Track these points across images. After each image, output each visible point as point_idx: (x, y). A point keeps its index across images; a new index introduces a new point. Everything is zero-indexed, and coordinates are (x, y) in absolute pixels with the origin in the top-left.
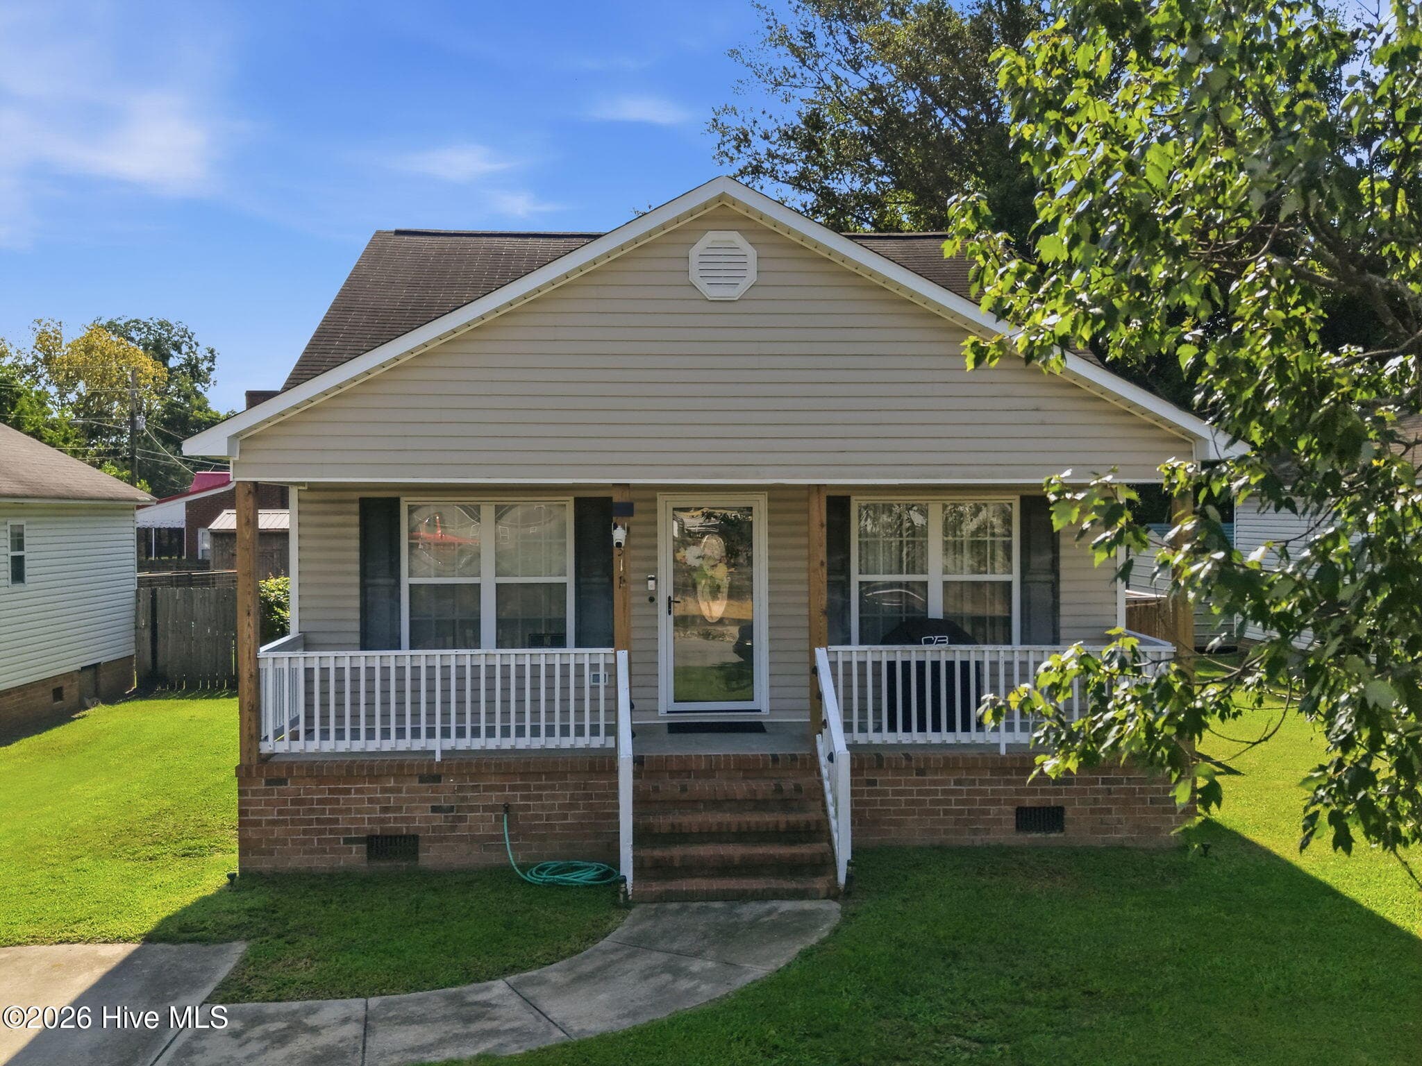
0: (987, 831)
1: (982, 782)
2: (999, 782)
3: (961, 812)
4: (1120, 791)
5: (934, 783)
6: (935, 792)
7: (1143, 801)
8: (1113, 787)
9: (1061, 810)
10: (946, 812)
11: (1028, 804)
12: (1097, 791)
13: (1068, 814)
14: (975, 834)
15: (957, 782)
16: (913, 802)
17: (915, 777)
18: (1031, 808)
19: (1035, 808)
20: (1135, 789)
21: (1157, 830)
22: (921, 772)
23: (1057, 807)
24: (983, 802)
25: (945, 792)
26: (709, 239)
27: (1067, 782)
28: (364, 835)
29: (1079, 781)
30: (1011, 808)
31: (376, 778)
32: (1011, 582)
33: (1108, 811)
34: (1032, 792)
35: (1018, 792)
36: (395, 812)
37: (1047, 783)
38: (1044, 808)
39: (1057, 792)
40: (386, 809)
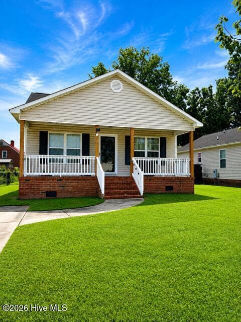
3: (156, 187)
7: (186, 185)
8: (181, 183)
11: (167, 186)
12: (178, 183)
13: (174, 187)
14: (159, 191)
16: (148, 185)
20: (184, 183)
25: (154, 183)
26: (114, 81)
27: (174, 182)
28: (45, 191)
29: (176, 181)
30: (165, 186)
31: (48, 180)
32: (158, 152)
33: (180, 187)
34: (168, 183)
35: (166, 183)
36: (52, 187)
37: (170, 182)
38: (170, 186)
39: (172, 183)
40: (50, 186)
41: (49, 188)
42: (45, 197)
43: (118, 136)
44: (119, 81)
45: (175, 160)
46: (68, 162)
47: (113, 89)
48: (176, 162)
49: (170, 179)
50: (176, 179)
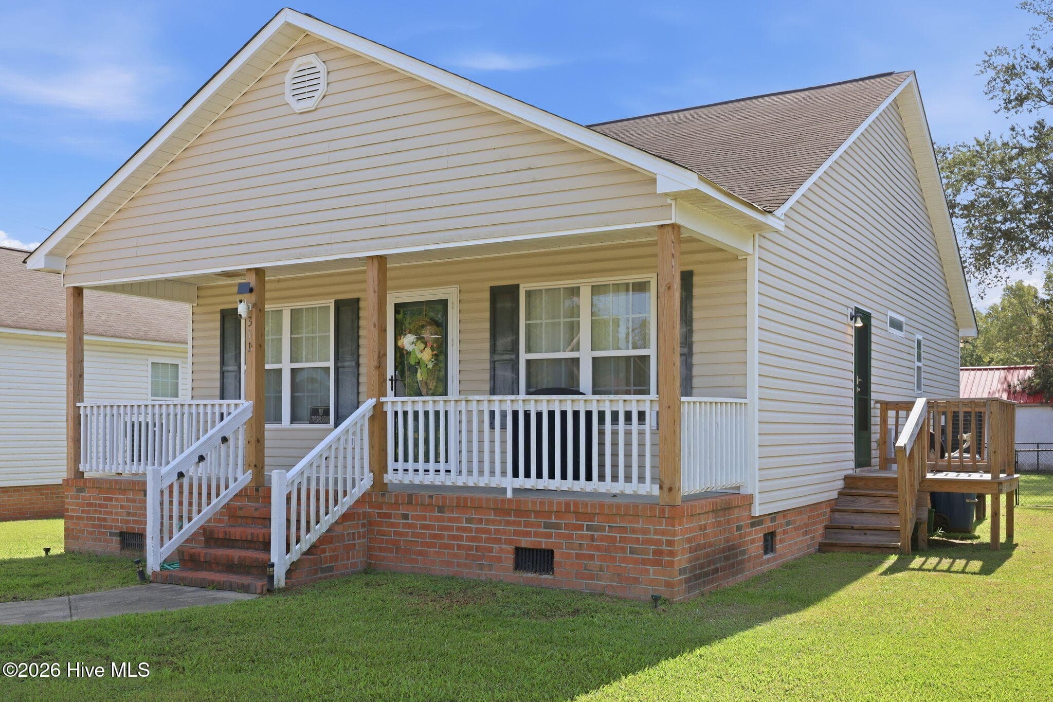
0: (490, 567)
1: (488, 522)
2: (500, 523)
3: (470, 548)
4: (602, 539)
5: (450, 520)
6: (451, 528)
7: (623, 549)
8: (596, 534)
9: (550, 553)
10: (459, 547)
11: (523, 545)
12: (582, 537)
13: (557, 558)
14: (481, 570)
15: (469, 520)
16: (435, 536)
17: (436, 514)
18: (526, 549)
19: (529, 550)
20: (616, 537)
21: (636, 580)
22: (441, 509)
23: (548, 551)
24: (488, 540)
25: (458, 529)
27: (557, 526)
28: (118, 531)
29: (567, 526)
30: (510, 548)
31: (124, 491)
32: (649, 356)
33: (591, 557)
34: (527, 534)
35: (516, 533)
36: (133, 516)
37: (539, 526)
38: (537, 550)
39: (549, 536)
40: (129, 514)
41: (127, 522)
42: (119, 552)
43: (460, 292)
49: (537, 514)
50: (567, 511)
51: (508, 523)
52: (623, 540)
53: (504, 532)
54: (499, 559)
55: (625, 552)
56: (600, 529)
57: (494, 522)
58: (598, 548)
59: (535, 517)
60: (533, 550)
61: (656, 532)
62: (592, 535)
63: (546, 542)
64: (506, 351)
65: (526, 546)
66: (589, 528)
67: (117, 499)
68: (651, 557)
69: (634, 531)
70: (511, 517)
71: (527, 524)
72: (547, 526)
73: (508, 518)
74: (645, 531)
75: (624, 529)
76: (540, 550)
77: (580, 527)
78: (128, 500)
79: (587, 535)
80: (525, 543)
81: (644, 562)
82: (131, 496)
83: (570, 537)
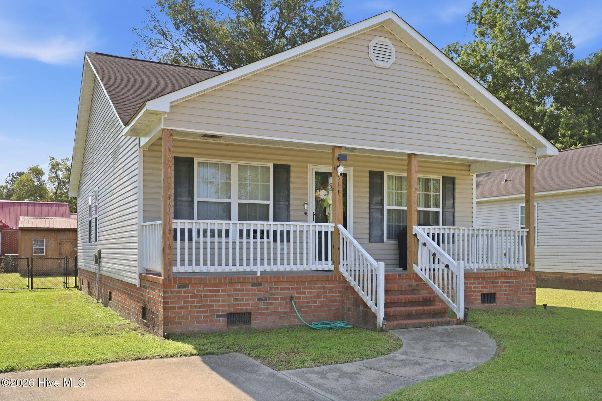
0: (471, 303)
2: (475, 283)
4: (513, 286)
9: (495, 294)
11: (485, 292)
12: (506, 286)
13: (497, 296)
14: (468, 305)
18: (486, 294)
20: (518, 285)
24: (470, 292)
26: (377, 40)
27: (497, 283)
28: (226, 313)
29: (501, 282)
30: (480, 294)
31: (231, 284)
32: (439, 212)
33: (509, 294)
34: (486, 287)
35: (482, 287)
36: (241, 301)
37: (491, 283)
38: (490, 294)
39: (494, 287)
40: (236, 300)
41: (234, 305)
42: (226, 328)
43: (354, 171)
44: (387, 40)
45: (471, 232)
46: (241, 235)
47: (374, 59)
48: (473, 235)
49: (490, 278)
50: (502, 276)
51: (479, 283)
52: (520, 286)
53: (477, 288)
54: (475, 300)
55: (521, 291)
56: (512, 282)
57: (473, 283)
58: (511, 290)
59: (482, 280)
60: (489, 294)
61: (530, 282)
62: (510, 285)
63: (493, 290)
64: (377, 204)
65: (486, 292)
66: (509, 282)
67: (224, 291)
68: (529, 292)
69: (523, 282)
70: (480, 280)
71: (486, 283)
72: (494, 283)
73: (479, 281)
74: (527, 282)
75: (520, 282)
76: (492, 293)
77: (505, 283)
78: (236, 290)
79: (508, 285)
80: (486, 291)
81: (527, 294)
82: (239, 287)
83: (502, 287)
